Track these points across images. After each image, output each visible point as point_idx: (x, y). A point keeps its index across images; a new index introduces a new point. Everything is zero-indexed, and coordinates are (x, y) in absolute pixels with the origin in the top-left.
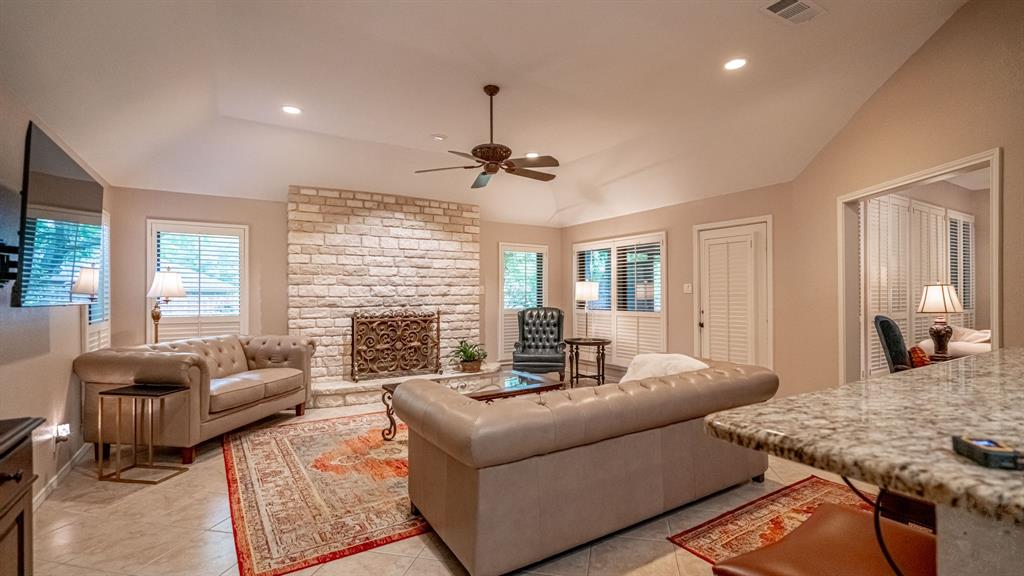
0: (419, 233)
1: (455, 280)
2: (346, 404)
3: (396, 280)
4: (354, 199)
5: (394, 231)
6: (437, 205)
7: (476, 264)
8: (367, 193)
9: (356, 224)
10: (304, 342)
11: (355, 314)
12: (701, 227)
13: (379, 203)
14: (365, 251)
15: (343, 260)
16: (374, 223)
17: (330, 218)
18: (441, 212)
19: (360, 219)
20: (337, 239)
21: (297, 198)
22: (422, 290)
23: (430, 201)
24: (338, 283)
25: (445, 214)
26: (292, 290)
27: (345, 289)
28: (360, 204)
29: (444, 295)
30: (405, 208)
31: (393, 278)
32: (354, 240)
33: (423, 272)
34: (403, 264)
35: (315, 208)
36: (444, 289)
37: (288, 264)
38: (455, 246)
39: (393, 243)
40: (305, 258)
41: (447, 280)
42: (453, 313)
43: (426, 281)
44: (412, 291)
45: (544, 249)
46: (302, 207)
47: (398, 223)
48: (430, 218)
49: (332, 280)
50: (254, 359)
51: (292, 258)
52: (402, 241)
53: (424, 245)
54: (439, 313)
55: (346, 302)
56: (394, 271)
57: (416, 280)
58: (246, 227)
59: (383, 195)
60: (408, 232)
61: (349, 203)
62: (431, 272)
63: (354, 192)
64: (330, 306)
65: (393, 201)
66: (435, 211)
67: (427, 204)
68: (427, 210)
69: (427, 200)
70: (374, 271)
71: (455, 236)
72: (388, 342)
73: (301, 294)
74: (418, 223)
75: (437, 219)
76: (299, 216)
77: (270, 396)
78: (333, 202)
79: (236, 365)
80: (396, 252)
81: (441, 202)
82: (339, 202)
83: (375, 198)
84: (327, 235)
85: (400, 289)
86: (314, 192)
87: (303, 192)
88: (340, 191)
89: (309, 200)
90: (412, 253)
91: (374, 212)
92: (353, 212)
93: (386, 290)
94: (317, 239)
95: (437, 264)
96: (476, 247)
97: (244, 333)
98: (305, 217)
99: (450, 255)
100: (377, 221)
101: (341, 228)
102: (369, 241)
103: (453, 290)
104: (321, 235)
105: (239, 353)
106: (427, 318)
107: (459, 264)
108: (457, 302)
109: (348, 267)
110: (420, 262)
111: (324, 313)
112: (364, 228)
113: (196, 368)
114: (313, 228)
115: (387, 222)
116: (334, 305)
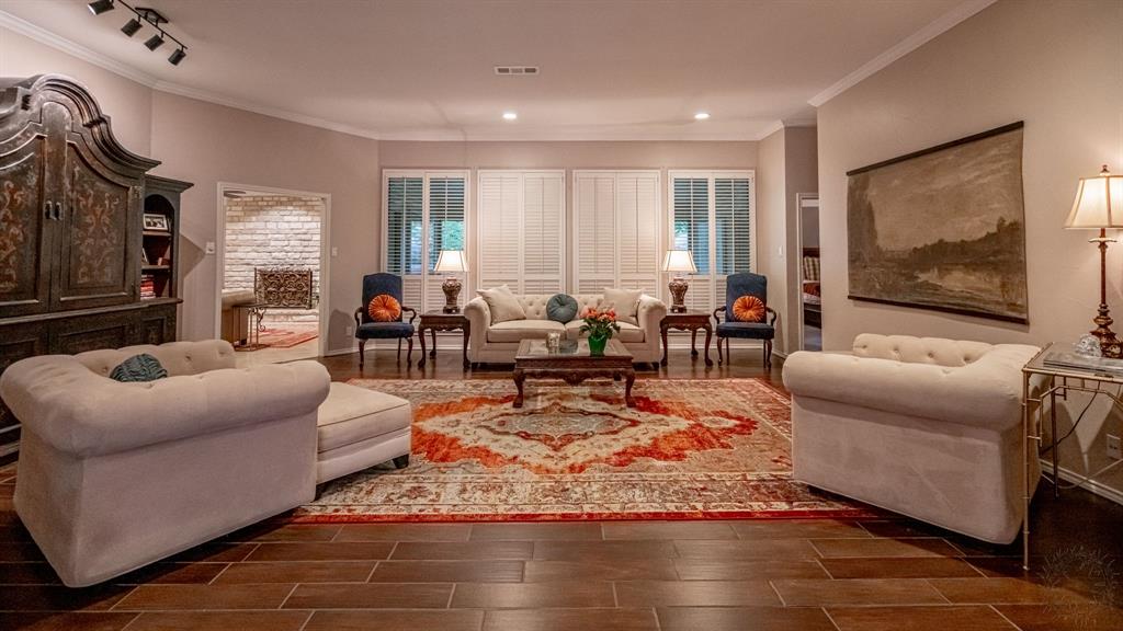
0: (302, 218)
3: (287, 248)
4: (261, 201)
5: (286, 218)
9: (263, 216)
13: (277, 202)
14: (268, 232)
15: (255, 237)
16: (274, 214)
17: (248, 213)
19: (266, 213)
20: (251, 225)
22: (304, 255)
24: (252, 251)
27: (254, 255)
28: (265, 204)
30: (294, 203)
32: (261, 225)
33: (306, 243)
34: (292, 239)
35: (240, 208)
39: (286, 225)
40: (234, 237)
43: (307, 249)
44: (297, 256)
46: (234, 208)
47: (290, 213)
48: (310, 208)
49: (249, 249)
52: (292, 224)
53: (307, 226)
56: (286, 243)
57: (301, 249)
60: (296, 218)
61: (260, 203)
62: (311, 243)
65: (286, 200)
66: (314, 203)
68: (309, 203)
70: (273, 243)
74: (303, 212)
75: (316, 208)
80: (287, 231)
82: (253, 204)
83: (275, 199)
84: (246, 223)
85: (290, 254)
90: (298, 231)
91: (274, 207)
92: (261, 209)
93: (280, 255)
94: (240, 226)
98: (235, 214)
100: (276, 213)
101: (254, 218)
102: (271, 225)
104: (243, 223)
106: (305, 273)
109: (258, 242)
110: (303, 237)
111: (242, 269)
112: (268, 218)
114: (239, 220)
115: (282, 213)
116: (248, 264)
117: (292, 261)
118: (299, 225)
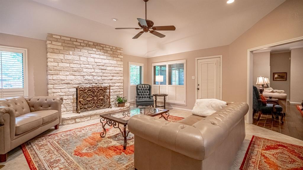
0: (102, 57)
1: (115, 75)
2: (76, 122)
3: (94, 74)
4: (76, 41)
5: (92, 55)
6: (108, 47)
7: (122, 69)
8: (82, 40)
9: (77, 52)
10: (58, 99)
11: (78, 87)
12: (198, 58)
13: (87, 44)
14: (81, 62)
15: (72, 65)
16: (85, 52)
17: (66, 48)
18: (110, 49)
19: (79, 50)
20: (70, 57)
21: (51, 39)
22: (103, 78)
23: (106, 45)
24: (70, 75)
25: (111, 51)
26: (50, 77)
27: (73, 77)
28: (79, 44)
29: (111, 80)
30: (97, 47)
31: (93, 73)
32: (77, 58)
33: (104, 71)
34: (96, 68)
35: (60, 44)
36: (111, 78)
37: (47, 66)
38: (115, 62)
39: (92, 60)
40: (56, 64)
41: (112, 75)
42: (114, 86)
43: (105, 75)
44: (99, 78)
45: (142, 65)
46: (54, 43)
47: (94, 52)
48: (106, 52)
49: (68, 73)
50: (33, 107)
51: (49, 64)
52: (96, 59)
53: (104, 61)
54: (110, 86)
55: (74, 82)
56: (93, 70)
57: (101, 74)
58: (26, 50)
59: (88, 41)
60: (98, 56)
61: (75, 43)
62: (106, 71)
63: (77, 39)
64: (67, 84)
65: (92, 44)
66: (108, 49)
67: (105, 46)
68: (105, 48)
69: (105, 45)
70: (85, 70)
71: (115, 59)
72: (91, 97)
73: (54, 79)
74: (102, 53)
75: (108, 52)
76: (52, 47)
77: (45, 122)
78: (67, 42)
79: (24, 110)
80: (94, 63)
81: (110, 46)
82: (70, 42)
83: (85, 42)
84: (65, 55)
85: (95, 77)
86: (59, 37)
87: (54, 36)
88: (71, 38)
89: (57, 40)
90: (100, 64)
91: (85, 47)
92: (76, 47)
93: (90, 78)
94: (61, 56)
95: (109, 68)
96: (122, 63)
97: (26, 96)
98: (55, 47)
99: (113, 65)
100: (86, 51)
101: (71, 53)
102: (83, 59)
103: (114, 78)
104: (63, 55)
105: (25, 104)
106: (106, 88)
107: (116, 69)
108: (116, 82)
109: (74, 69)
110: (103, 67)
111: (64, 87)
112: (81, 53)
113: (7, 114)
114: (59, 52)
115: (90, 52)
116: (69, 84)
117: (96, 82)
118: (100, 61)
